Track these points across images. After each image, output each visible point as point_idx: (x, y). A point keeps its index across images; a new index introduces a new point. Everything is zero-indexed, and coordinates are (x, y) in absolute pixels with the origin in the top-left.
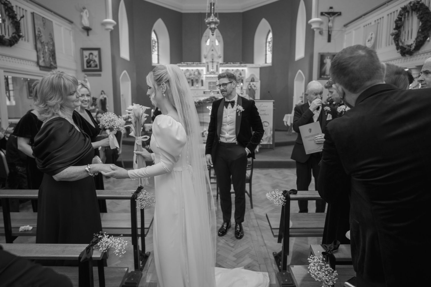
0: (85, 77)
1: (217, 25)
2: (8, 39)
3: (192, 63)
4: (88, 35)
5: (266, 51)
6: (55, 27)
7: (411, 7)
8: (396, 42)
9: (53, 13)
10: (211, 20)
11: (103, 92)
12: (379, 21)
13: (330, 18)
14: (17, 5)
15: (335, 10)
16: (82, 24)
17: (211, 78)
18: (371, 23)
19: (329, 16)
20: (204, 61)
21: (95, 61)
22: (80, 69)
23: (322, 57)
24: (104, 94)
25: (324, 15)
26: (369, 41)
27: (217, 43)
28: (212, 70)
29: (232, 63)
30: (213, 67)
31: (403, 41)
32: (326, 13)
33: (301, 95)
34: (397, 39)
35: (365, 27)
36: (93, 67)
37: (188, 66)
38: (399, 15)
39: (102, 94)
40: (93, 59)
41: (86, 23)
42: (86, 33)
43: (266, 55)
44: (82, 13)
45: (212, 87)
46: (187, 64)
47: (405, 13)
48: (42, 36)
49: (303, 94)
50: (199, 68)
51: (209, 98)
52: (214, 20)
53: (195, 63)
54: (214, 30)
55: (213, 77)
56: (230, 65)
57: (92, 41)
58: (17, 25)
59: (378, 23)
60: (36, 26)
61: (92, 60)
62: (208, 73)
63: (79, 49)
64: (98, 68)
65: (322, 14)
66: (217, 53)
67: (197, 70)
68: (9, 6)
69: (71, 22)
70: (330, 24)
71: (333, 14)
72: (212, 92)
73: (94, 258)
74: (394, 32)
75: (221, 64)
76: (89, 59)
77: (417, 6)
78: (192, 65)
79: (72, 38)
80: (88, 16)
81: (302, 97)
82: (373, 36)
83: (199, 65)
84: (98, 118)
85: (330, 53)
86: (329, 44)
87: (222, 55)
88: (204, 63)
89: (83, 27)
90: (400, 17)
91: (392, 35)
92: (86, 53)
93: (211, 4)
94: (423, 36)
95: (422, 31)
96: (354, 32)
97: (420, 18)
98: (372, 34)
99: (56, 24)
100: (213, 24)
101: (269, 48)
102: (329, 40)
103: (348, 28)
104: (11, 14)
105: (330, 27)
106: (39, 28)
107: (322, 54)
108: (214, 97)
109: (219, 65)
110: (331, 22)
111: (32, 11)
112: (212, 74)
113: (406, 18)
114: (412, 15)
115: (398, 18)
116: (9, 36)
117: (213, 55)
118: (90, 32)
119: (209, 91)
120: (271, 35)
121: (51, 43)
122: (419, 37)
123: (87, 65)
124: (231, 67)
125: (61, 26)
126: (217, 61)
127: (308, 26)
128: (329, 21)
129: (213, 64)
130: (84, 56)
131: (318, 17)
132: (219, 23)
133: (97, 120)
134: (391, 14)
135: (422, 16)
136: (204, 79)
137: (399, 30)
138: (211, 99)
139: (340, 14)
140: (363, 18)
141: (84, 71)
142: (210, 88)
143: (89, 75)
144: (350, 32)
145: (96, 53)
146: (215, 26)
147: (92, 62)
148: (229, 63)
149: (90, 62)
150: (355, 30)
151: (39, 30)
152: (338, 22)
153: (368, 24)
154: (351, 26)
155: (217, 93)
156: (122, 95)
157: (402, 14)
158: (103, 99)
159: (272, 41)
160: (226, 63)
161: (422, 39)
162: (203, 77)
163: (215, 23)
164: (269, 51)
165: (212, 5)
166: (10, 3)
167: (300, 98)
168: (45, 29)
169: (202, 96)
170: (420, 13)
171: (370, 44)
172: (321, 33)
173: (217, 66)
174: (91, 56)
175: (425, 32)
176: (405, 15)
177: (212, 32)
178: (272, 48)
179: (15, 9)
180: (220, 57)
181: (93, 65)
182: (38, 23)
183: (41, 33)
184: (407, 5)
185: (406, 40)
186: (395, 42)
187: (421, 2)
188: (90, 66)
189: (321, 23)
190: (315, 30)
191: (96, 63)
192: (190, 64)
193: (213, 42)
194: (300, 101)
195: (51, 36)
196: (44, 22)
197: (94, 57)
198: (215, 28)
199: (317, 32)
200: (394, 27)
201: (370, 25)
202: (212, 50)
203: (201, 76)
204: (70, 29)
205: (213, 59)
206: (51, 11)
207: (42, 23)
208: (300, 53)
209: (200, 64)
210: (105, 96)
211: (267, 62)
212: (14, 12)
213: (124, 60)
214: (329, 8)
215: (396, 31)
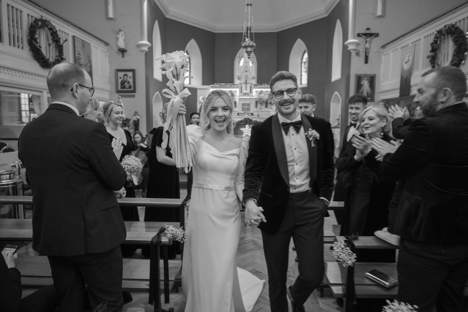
0: (119, 98)
1: (253, 48)
2: (52, 62)
3: (226, 84)
4: (123, 57)
5: (301, 71)
6: (93, 49)
7: (446, 30)
8: (433, 64)
9: (91, 36)
10: (247, 44)
11: (136, 113)
12: (416, 43)
13: (367, 40)
14: (60, 29)
15: (373, 31)
16: (118, 46)
17: (245, 100)
18: (408, 45)
19: (366, 37)
20: (237, 82)
21: (129, 82)
22: (114, 89)
23: (359, 79)
24: (138, 115)
25: (361, 36)
26: (406, 63)
27: (251, 65)
28: (245, 91)
29: (266, 84)
30: (246, 88)
31: (439, 63)
32: (363, 34)
33: (338, 118)
34: (433, 62)
35: (403, 48)
36: (127, 88)
37: (221, 87)
38: (434, 38)
39: (135, 115)
40: (128, 81)
41: (122, 44)
42: (121, 55)
43: (301, 75)
44: (118, 36)
45: (246, 109)
46: (221, 85)
47: (441, 36)
48: (81, 58)
49: (339, 116)
50: (233, 90)
51: (244, 120)
52: (250, 44)
53: (228, 84)
54: (250, 53)
55: (246, 99)
56: (264, 86)
57: (127, 62)
58: (60, 49)
59: (415, 45)
60: (77, 49)
61: (126, 82)
62: (242, 94)
63: (114, 70)
64: (132, 89)
65: (359, 35)
66: (251, 74)
67: (231, 91)
68: (54, 30)
69: (107, 44)
70: (367, 45)
71: (371, 35)
72: (246, 114)
73: (163, 241)
74: (430, 55)
75: (255, 85)
76: (123, 80)
77: (452, 29)
78: (226, 86)
79: (107, 59)
80: (124, 38)
81: (338, 120)
82: (411, 58)
83: (232, 86)
84: (136, 138)
85: (368, 75)
86: (366, 65)
87: (256, 77)
88: (237, 85)
89: (118, 48)
90: (436, 40)
91: (428, 57)
92: (121, 74)
93: (247, 28)
94: (458, 59)
95: (458, 54)
96: (391, 54)
97: (455, 42)
98: (409, 56)
99: (94, 46)
100: (249, 48)
101: (304, 69)
102: (366, 62)
103: (385, 49)
104: (55, 39)
105: (367, 48)
106: (78, 51)
107: (359, 75)
108: (248, 119)
109: (253, 86)
110: (368, 43)
111: (74, 34)
112: (246, 95)
113: (442, 41)
114: (448, 38)
115: (434, 40)
116: (52, 58)
117: (246, 76)
118: (125, 54)
119: (243, 112)
120: (306, 56)
121: (89, 65)
122: (454, 60)
123: (121, 86)
124: (265, 88)
125: (98, 48)
126: (251, 82)
127: (345, 47)
128: (366, 42)
129: (246, 86)
130: (119, 78)
131: (354, 39)
132: (255, 46)
133: (134, 140)
134: (428, 36)
135: (456, 39)
136: (237, 100)
137: (435, 52)
138: (246, 120)
139: (377, 35)
140: (401, 40)
141: (118, 92)
142: (243, 109)
143: (123, 96)
144: (388, 54)
145: (130, 74)
146: (251, 50)
147: (126, 83)
148: (264, 84)
149: (124, 83)
150: (393, 51)
151: (79, 53)
152: (375, 43)
153: (406, 46)
154: (389, 47)
155: (251, 114)
156: (155, 116)
157: (437, 37)
158: (136, 120)
159: (308, 62)
160: (260, 85)
161: (457, 62)
162: (236, 99)
163: (252, 46)
164: (304, 72)
165: (249, 30)
166: (55, 28)
167: (337, 121)
168: (83, 51)
169: (237, 118)
170: (455, 37)
171: (407, 66)
172: (358, 54)
173: (251, 87)
174: (125, 77)
175: (460, 55)
176: (441, 38)
177: (248, 55)
178: (307, 68)
179: (58, 33)
180: (254, 78)
181: (127, 86)
182: (78, 45)
183: (80, 55)
184: (442, 28)
185: (443, 62)
186: (431, 65)
187: (456, 26)
188: (124, 87)
189: (358, 44)
190: (351, 51)
191: (130, 85)
192: (223, 85)
193: (246, 62)
194: (337, 123)
195: (89, 58)
196: (83, 45)
197: (128, 78)
198: (251, 52)
199: (353, 54)
200: (431, 49)
201: (407, 47)
202: (246, 71)
203: (235, 98)
204: (106, 51)
205: (246, 81)
206: (90, 34)
207: (81, 46)
208: (336, 74)
209: (234, 85)
210: (138, 117)
211: (303, 83)
212: (57, 36)
213: (157, 81)
214: (366, 29)
215: (432, 53)
